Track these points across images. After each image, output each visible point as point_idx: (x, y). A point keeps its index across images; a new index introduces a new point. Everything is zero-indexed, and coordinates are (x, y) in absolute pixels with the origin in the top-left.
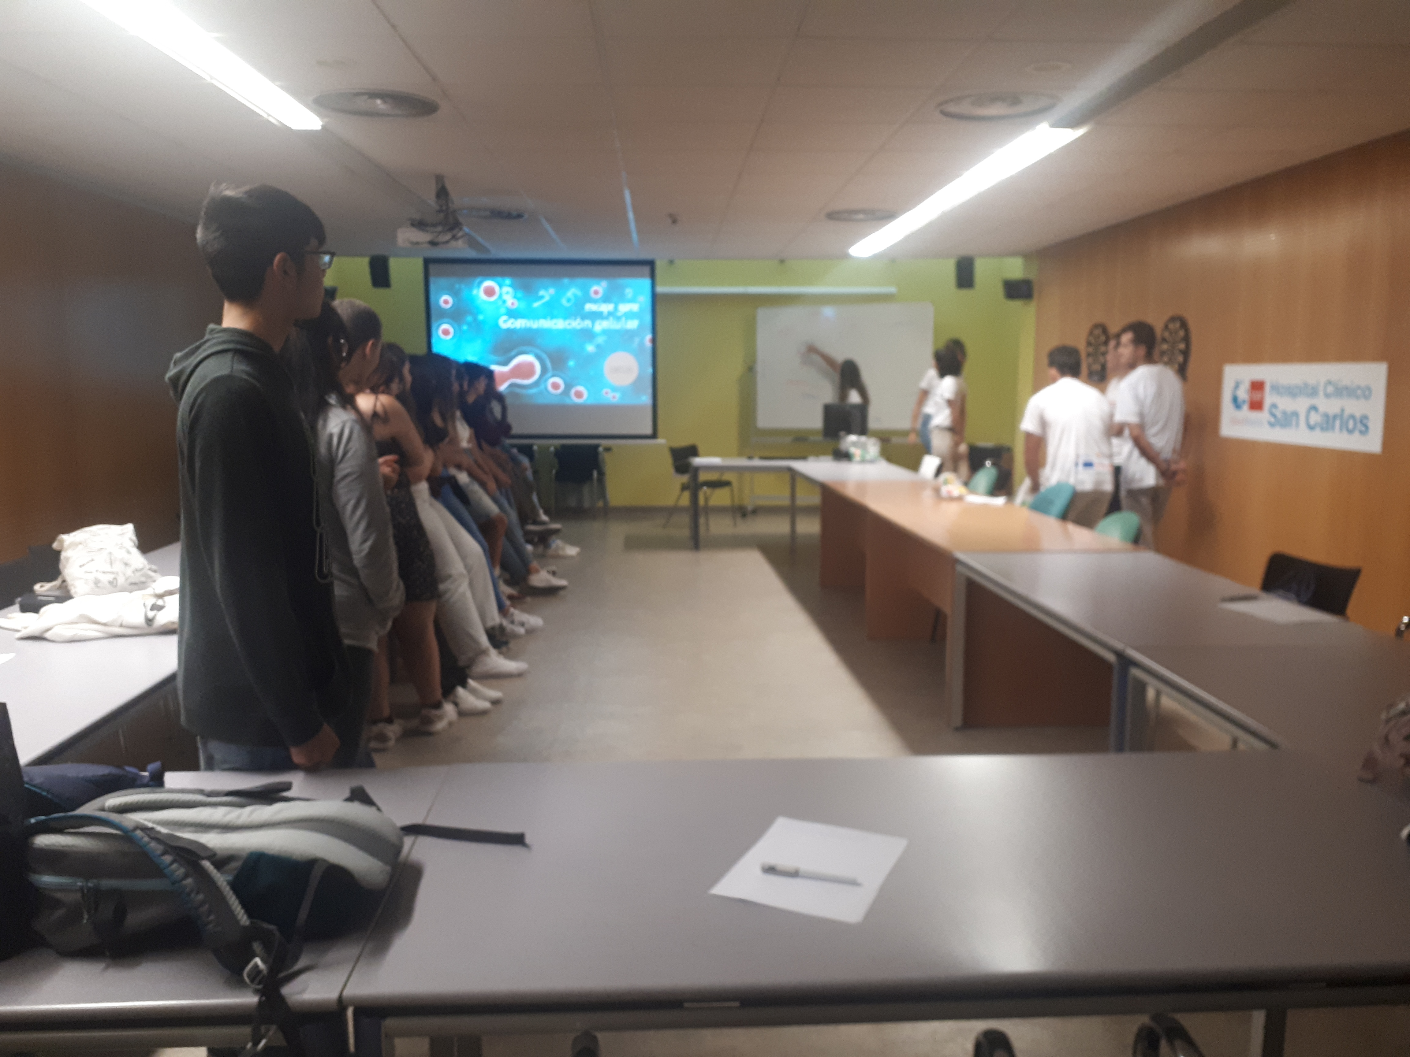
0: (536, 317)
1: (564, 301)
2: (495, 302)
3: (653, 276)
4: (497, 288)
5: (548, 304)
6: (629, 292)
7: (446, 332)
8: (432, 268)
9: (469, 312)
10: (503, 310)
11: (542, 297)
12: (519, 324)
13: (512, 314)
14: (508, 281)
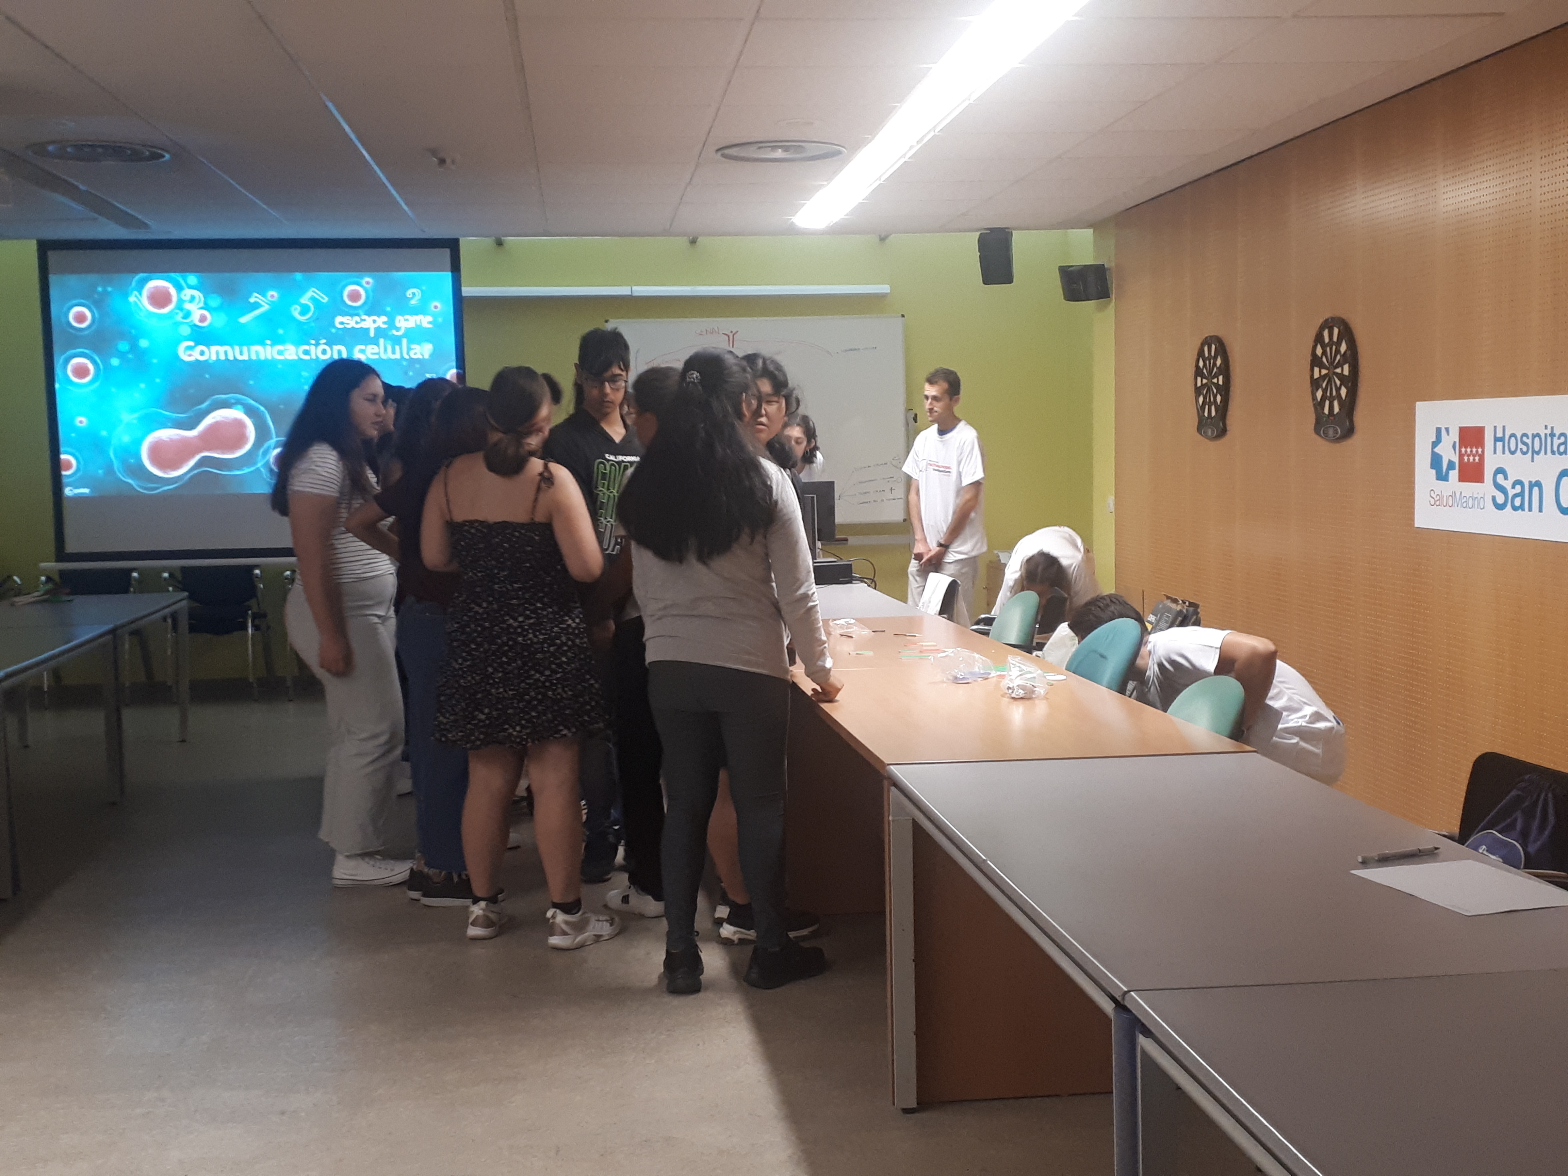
0: (246, 341)
1: (295, 311)
2: (170, 315)
3: (455, 268)
4: (173, 291)
5: (266, 318)
6: (414, 295)
7: (81, 372)
8: (53, 257)
9: (123, 335)
10: (185, 331)
11: (257, 306)
12: (214, 353)
13: (201, 336)
14: (192, 279)
